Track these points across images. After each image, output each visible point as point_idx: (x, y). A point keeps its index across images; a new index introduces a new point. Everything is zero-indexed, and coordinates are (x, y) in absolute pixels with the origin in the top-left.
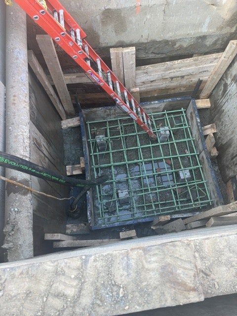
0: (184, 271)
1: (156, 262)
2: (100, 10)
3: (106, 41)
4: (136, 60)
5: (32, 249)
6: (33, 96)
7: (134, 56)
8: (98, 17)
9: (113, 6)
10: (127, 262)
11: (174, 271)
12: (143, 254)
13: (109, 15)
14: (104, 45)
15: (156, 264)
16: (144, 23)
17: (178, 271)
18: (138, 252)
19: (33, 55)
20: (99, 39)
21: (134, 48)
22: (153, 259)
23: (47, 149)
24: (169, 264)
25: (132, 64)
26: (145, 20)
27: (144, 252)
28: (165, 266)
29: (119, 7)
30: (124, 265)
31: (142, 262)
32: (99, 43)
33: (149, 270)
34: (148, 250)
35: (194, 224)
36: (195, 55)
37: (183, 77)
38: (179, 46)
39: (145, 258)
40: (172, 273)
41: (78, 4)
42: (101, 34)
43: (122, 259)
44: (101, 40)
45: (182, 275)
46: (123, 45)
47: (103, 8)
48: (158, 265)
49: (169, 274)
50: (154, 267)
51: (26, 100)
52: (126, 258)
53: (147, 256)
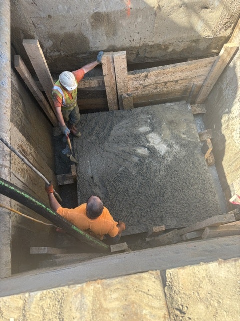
0: (151, 311)
1: (117, 299)
2: (89, 13)
3: (97, 45)
4: (128, 64)
5: (10, 267)
6: (21, 102)
7: (126, 60)
8: (87, 21)
9: (103, 9)
10: (81, 301)
11: (139, 311)
12: (101, 290)
13: (98, 18)
14: (94, 49)
15: (117, 303)
16: (136, 27)
17: (144, 312)
18: (95, 287)
19: (20, 60)
20: (89, 43)
21: (125, 51)
22: (115, 296)
23: (35, 157)
24: (134, 303)
25: (124, 68)
26: (136, 23)
27: (103, 287)
28: (128, 306)
29: (109, 10)
30: (77, 306)
31: (100, 301)
32: (89, 48)
33: (108, 311)
34: (109, 285)
35: (189, 236)
36: (189, 59)
37: (177, 81)
38: (173, 50)
39: (105, 296)
40: (136, 314)
41: (66, 7)
42: (91, 38)
43: (76, 296)
44: (91, 45)
45: (148, 317)
46: (114, 49)
47: (92, 11)
48: (119, 304)
49: (133, 315)
50: (114, 306)
51: (8, 106)
52: (80, 296)
53: (107, 292)
